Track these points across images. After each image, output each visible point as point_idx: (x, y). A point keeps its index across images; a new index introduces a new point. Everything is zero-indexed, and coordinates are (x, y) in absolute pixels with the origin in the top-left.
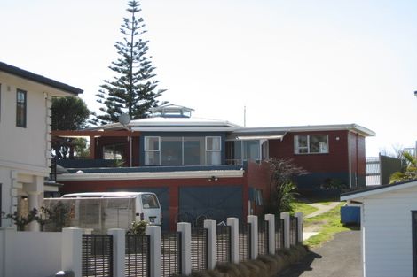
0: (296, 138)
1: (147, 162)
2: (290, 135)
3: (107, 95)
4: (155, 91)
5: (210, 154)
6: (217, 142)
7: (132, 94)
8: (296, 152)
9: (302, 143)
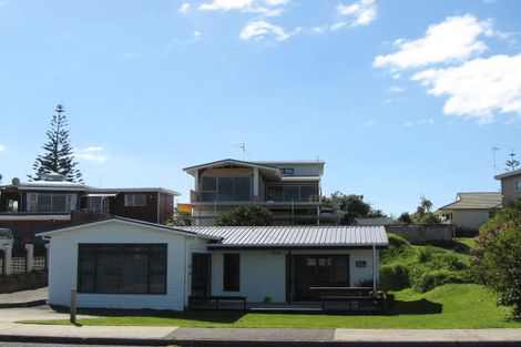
0: (126, 196)
1: (28, 209)
2: (121, 194)
3: (40, 165)
4: (72, 163)
5: (69, 205)
6: (74, 198)
7: (56, 165)
8: (126, 205)
9: (129, 199)
